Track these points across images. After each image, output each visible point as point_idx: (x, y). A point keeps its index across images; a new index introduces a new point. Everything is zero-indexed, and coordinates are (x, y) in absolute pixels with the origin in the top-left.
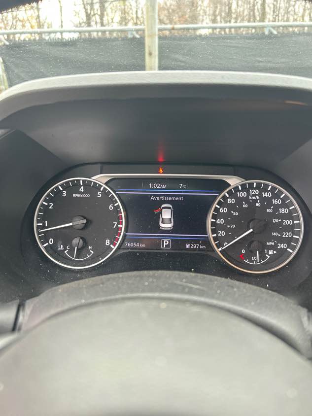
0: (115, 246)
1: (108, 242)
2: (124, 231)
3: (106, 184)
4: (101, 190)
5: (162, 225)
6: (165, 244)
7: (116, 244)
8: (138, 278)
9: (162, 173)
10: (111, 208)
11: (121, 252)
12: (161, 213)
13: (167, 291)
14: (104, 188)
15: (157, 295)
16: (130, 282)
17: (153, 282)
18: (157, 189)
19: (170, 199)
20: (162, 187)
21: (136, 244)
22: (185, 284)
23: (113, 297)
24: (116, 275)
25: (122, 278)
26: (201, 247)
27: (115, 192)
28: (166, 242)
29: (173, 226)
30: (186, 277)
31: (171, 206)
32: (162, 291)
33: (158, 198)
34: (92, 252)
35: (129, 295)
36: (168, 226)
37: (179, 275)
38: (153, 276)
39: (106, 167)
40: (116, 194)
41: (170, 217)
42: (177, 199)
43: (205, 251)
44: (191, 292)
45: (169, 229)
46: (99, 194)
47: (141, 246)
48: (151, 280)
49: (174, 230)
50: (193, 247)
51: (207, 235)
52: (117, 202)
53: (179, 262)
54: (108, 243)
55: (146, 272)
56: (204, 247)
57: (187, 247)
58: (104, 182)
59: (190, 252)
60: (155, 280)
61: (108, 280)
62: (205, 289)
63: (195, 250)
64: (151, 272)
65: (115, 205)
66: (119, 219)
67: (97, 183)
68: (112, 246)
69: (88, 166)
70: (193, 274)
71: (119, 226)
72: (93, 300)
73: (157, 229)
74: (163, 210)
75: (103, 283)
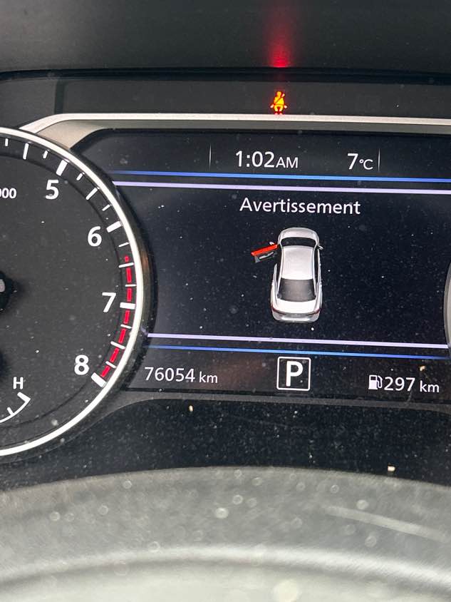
0: (106, 379)
1: (81, 364)
2: (142, 324)
3: (78, 150)
4: (60, 171)
5: (279, 305)
6: (290, 374)
7: (112, 370)
8: (190, 495)
9: (285, 112)
10: (94, 240)
11: (131, 399)
12: (277, 259)
13: (299, 539)
14: (71, 166)
15: (259, 553)
16: (163, 505)
17: (244, 508)
18: (262, 170)
19: (311, 208)
20: (281, 163)
21: (184, 373)
22: (363, 518)
23: (99, 559)
24: (110, 480)
25: (134, 490)
26: (422, 388)
27: (107, 180)
28: (294, 369)
29: (322, 309)
30: (370, 494)
31: (313, 236)
32: (279, 539)
33: (266, 206)
34: (27, 399)
35: (156, 552)
36: (302, 309)
37: (343, 484)
38: (248, 488)
39: (75, 85)
40: (113, 189)
41: (309, 275)
42: (336, 209)
43: (435, 401)
44: (387, 545)
45: (306, 319)
46: (49, 187)
47: (201, 378)
48: (238, 499)
49: (325, 324)
50: (393, 386)
51: (445, 342)
52: (116, 218)
53: (342, 438)
54: (81, 369)
55: (219, 473)
56: (435, 388)
57: (373, 385)
58: (70, 144)
59: (383, 404)
60: (253, 501)
61: (82, 497)
62: (439, 536)
63: (400, 397)
64: (239, 474)
65: (110, 229)
66: (122, 283)
67: (43, 148)
68: (96, 378)
69: (10, 83)
70: (395, 484)
71: (123, 305)
72: (25, 568)
73: (263, 319)
74: (286, 250)
75: (62, 509)
